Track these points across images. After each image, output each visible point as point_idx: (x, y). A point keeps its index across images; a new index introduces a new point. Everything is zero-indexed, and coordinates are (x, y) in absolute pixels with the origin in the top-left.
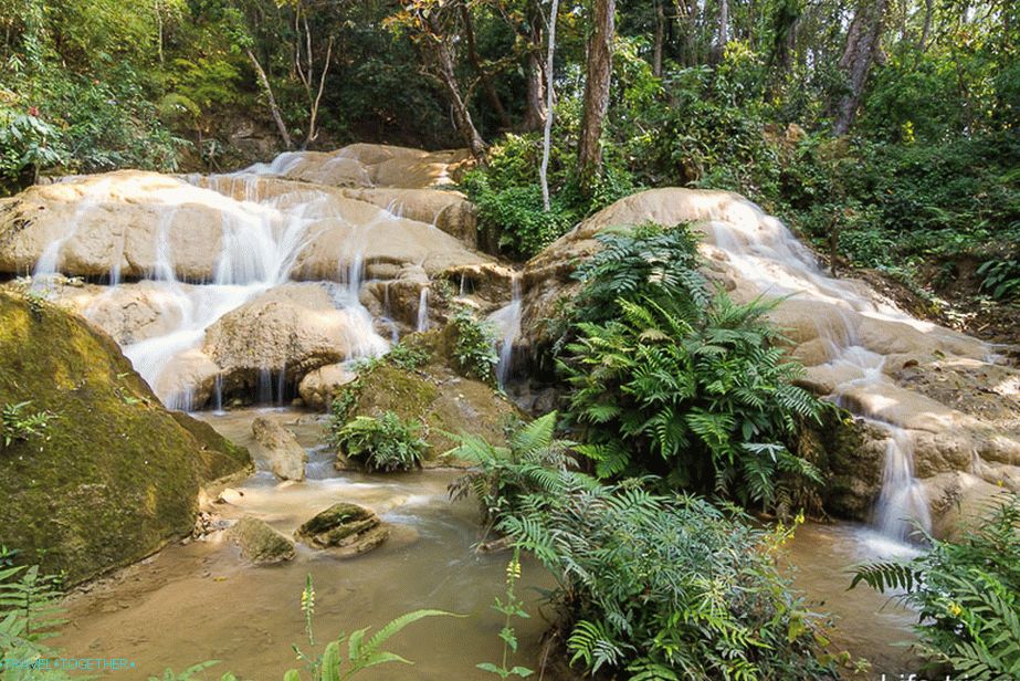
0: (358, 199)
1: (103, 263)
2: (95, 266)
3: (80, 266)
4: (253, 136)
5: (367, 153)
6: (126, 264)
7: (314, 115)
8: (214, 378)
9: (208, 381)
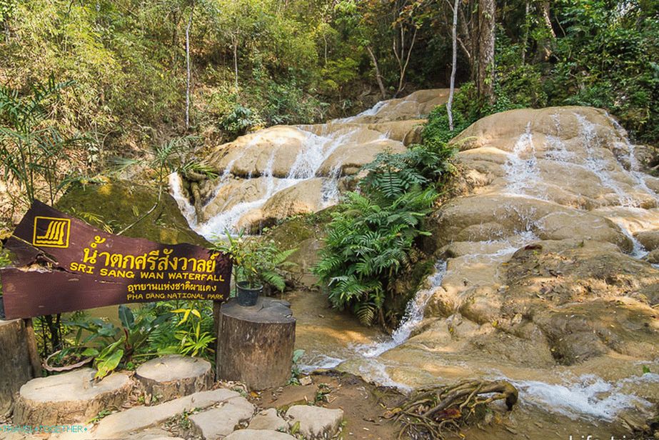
0: (374, 129)
1: (246, 169)
2: (243, 170)
3: (238, 171)
4: (370, 94)
5: (422, 96)
6: (255, 170)
7: (402, 76)
8: (259, 221)
9: (257, 222)
